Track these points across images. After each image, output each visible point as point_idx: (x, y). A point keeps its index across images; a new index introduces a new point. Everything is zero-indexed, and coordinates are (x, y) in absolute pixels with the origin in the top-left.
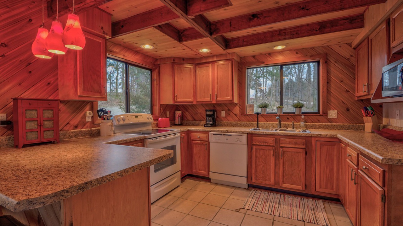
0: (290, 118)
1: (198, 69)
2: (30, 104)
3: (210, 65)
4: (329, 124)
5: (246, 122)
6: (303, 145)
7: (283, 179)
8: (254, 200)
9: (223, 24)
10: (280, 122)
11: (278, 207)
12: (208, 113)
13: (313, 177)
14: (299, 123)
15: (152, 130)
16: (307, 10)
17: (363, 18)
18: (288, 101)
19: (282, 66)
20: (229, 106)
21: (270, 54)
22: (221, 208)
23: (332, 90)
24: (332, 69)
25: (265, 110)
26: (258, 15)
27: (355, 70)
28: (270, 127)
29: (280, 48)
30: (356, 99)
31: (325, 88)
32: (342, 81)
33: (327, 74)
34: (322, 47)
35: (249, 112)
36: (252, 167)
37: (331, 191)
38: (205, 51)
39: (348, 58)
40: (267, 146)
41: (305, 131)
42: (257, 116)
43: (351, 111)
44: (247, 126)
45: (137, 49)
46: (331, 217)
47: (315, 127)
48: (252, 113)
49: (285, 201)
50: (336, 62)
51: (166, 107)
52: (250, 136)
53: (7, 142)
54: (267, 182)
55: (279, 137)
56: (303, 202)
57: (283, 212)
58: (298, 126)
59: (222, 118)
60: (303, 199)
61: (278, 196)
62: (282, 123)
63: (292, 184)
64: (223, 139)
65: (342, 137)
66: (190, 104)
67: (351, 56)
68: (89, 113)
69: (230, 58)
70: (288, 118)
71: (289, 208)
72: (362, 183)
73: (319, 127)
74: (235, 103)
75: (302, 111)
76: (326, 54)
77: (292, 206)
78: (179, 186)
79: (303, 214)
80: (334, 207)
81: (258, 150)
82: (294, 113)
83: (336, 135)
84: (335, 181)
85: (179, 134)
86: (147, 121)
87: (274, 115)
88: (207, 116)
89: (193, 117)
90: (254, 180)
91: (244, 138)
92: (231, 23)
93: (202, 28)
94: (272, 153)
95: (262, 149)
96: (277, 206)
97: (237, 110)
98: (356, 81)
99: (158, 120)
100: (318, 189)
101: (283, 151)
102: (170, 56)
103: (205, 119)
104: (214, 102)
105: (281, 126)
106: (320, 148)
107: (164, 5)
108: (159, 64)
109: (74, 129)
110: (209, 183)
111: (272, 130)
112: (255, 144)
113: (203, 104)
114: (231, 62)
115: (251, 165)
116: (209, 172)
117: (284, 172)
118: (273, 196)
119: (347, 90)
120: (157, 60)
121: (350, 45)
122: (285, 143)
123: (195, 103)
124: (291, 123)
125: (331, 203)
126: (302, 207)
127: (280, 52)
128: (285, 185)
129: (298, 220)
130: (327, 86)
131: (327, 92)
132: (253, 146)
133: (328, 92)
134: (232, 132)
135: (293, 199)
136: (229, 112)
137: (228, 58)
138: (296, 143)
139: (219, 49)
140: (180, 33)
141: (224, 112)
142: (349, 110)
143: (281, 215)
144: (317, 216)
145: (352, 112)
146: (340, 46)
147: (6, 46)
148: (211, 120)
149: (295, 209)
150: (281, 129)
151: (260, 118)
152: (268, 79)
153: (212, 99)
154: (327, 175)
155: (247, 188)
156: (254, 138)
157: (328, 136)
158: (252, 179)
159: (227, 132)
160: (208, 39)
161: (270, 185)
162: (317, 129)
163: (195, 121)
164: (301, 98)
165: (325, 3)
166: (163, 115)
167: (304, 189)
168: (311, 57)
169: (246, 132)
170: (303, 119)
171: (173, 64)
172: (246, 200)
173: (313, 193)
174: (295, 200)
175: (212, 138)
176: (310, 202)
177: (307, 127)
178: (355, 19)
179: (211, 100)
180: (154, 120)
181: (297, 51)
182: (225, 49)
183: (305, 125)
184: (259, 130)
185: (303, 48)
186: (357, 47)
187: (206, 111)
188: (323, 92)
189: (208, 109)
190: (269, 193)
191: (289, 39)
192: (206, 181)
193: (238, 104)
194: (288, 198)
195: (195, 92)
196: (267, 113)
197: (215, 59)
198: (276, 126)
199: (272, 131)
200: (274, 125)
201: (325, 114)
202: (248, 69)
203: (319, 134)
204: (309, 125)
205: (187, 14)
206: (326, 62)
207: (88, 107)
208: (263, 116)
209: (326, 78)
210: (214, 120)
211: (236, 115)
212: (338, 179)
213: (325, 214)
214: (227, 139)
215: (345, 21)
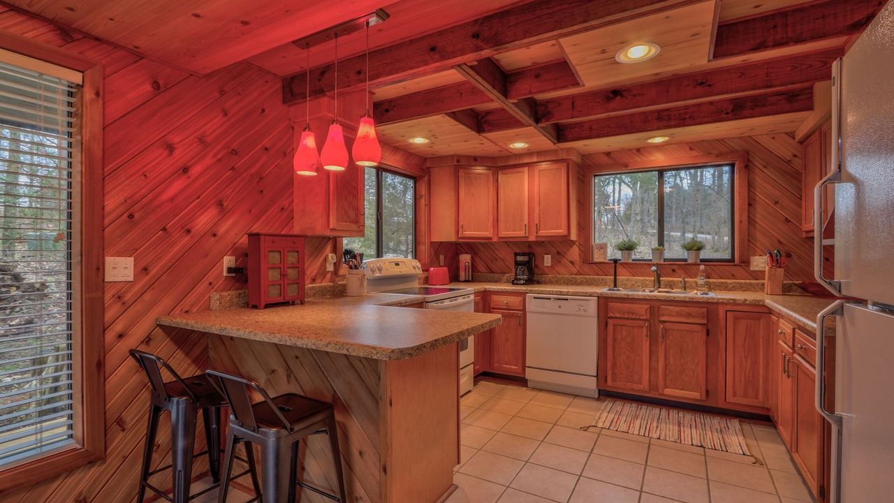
0: (677, 270)
1: (501, 177)
2: (273, 242)
3: (526, 169)
4: (753, 281)
5: (591, 277)
6: (703, 318)
7: (666, 380)
8: (611, 416)
9: (559, 104)
10: (659, 276)
11: (657, 427)
12: (520, 258)
13: (721, 376)
14: (694, 280)
15: (419, 288)
16: (709, 86)
17: (812, 93)
18: (672, 233)
19: (661, 172)
20: (558, 245)
21: (638, 150)
22: (555, 425)
23: (758, 218)
24: (758, 179)
25: (629, 255)
26: (624, 91)
27: (800, 181)
28: (638, 286)
29: (658, 140)
30: (804, 236)
31: (746, 214)
32: (776, 203)
33: (749, 189)
34: (740, 138)
35: (597, 257)
36: (607, 358)
37: (754, 402)
38: (519, 145)
39: (788, 159)
40: (634, 319)
41: (707, 294)
42: (614, 265)
43: (794, 256)
44: (595, 285)
45: (397, 145)
46: (752, 443)
47: (726, 288)
48: (603, 261)
49: (669, 419)
50: (765, 167)
51: (439, 247)
52: (603, 301)
53: (237, 299)
54: (636, 386)
55: (657, 304)
56: (702, 421)
57: (666, 433)
58: (694, 285)
59: (546, 269)
60: (702, 416)
61: (656, 411)
62: (662, 279)
63: (682, 389)
64: (551, 306)
65: (772, 303)
66: (483, 241)
67: (795, 156)
68: (332, 257)
69: (565, 158)
70: (674, 270)
71: (677, 429)
72: (799, 376)
73: (734, 287)
74: (572, 241)
75: (701, 257)
76: (748, 153)
77: (681, 425)
78: (469, 391)
79: (702, 437)
80: (759, 430)
81: (618, 327)
82: (686, 260)
83: (764, 301)
84: (761, 383)
85: (472, 297)
86: (413, 272)
87: (648, 263)
88: (517, 264)
89: (488, 267)
90: (609, 382)
91: (592, 305)
92: (573, 103)
93: (525, 114)
94: (645, 333)
95: (625, 325)
96: (655, 424)
97: (575, 253)
98: (803, 202)
99: (427, 270)
100: (730, 398)
101: (665, 330)
102: (453, 153)
103: (514, 270)
104: (532, 238)
105: (660, 284)
106: (734, 324)
107: (465, 79)
108: (429, 168)
109: (311, 284)
110: (525, 389)
111: (644, 291)
112: (612, 315)
113: (508, 242)
114: (565, 164)
115: (606, 355)
116: (524, 366)
117: (666, 366)
118: (645, 410)
119: (786, 218)
120: (426, 159)
121: (792, 135)
122: (670, 313)
123: (495, 240)
124: (680, 279)
125: (755, 423)
126: (700, 428)
127: (658, 147)
128: (668, 391)
129: (693, 445)
130: (749, 212)
131: (749, 222)
132: (609, 320)
133: (751, 221)
134: (570, 293)
135: (684, 417)
136: (558, 256)
137: (560, 158)
138: (689, 315)
139: (545, 142)
140: (480, 118)
141: (550, 256)
142: (791, 256)
143: (662, 437)
144: (727, 440)
145: (796, 260)
146: (773, 138)
147: (236, 153)
148: (526, 272)
149: (687, 431)
150: (660, 290)
151: (620, 270)
152: (625, 183)
153: (529, 232)
154: (747, 373)
155: (596, 397)
156: (611, 304)
157: (747, 302)
158: (606, 381)
159: (561, 293)
160: (531, 129)
161: (639, 391)
162: (730, 290)
163: (492, 274)
164: (702, 227)
165: (741, 77)
166: (434, 261)
167: (704, 398)
168: (717, 156)
169: (596, 295)
170: (703, 271)
171: (457, 168)
172: (598, 415)
173: (721, 405)
174: (688, 417)
175: (532, 305)
176: (716, 422)
177: (710, 287)
178: (798, 95)
179: (527, 235)
180: (423, 271)
181: (692, 146)
182: (556, 142)
183: (707, 284)
184: (619, 290)
185: (703, 140)
186: (805, 140)
187: (516, 254)
188: (741, 222)
189: (517, 251)
190: (638, 405)
191: (676, 126)
192: (517, 385)
193: (577, 243)
194: (674, 414)
195: (496, 219)
196: (633, 260)
197: (535, 160)
198: (652, 284)
199: (644, 293)
200: (647, 282)
201: (745, 262)
202: (595, 176)
203: (733, 298)
204: (714, 283)
205: (506, 97)
206: (748, 167)
207: (329, 247)
208: (625, 265)
209: (747, 197)
210: (531, 272)
211: (572, 263)
212: (766, 380)
213: (741, 438)
214: (560, 307)
215: (779, 97)
